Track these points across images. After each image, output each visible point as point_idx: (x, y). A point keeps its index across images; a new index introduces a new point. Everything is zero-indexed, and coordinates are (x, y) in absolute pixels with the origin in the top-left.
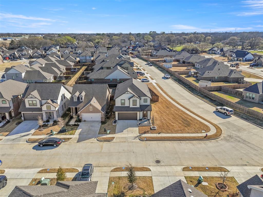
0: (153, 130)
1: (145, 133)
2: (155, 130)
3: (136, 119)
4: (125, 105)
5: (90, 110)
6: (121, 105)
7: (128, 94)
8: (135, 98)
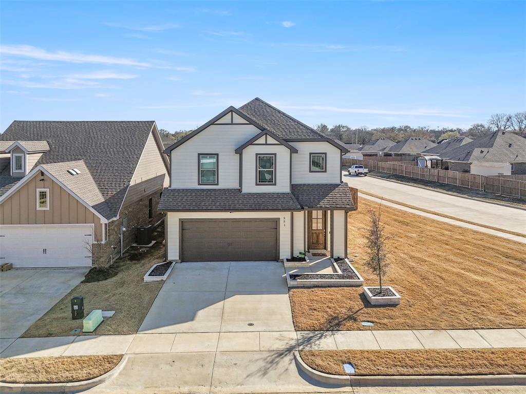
0: (382, 310)
1: (335, 324)
2: (395, 305)
3: (275, 258)
4: (217, 184)
5: (38, 208)
6: (199, 184)
7: (232, 124)
8: (266, 144)
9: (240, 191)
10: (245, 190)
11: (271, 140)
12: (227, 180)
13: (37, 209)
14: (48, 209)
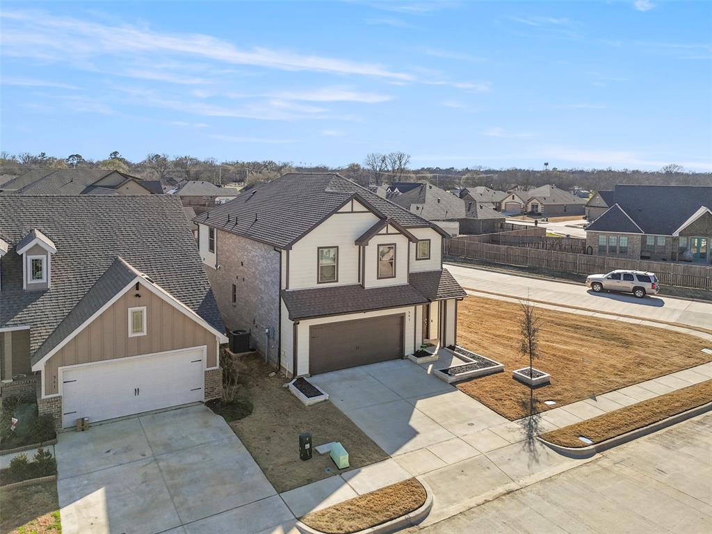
0: (546, 389)
2: (548, 383)
3: (401, 355)
4: (337, 281)
5: (131, 335)
6: (318, 283)
7: (352, 212)
8: (387, 234)
9: (362, 286)
10: (367, 286)
11: (391, 229)
12: (347, 276)
13: (129, 336)
14: (145, 334)
